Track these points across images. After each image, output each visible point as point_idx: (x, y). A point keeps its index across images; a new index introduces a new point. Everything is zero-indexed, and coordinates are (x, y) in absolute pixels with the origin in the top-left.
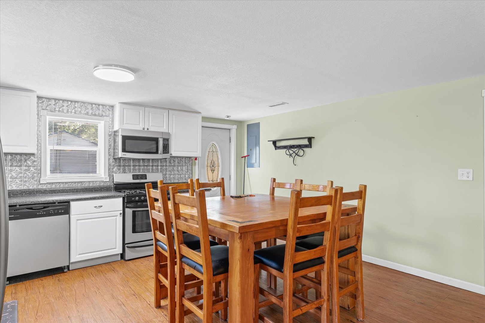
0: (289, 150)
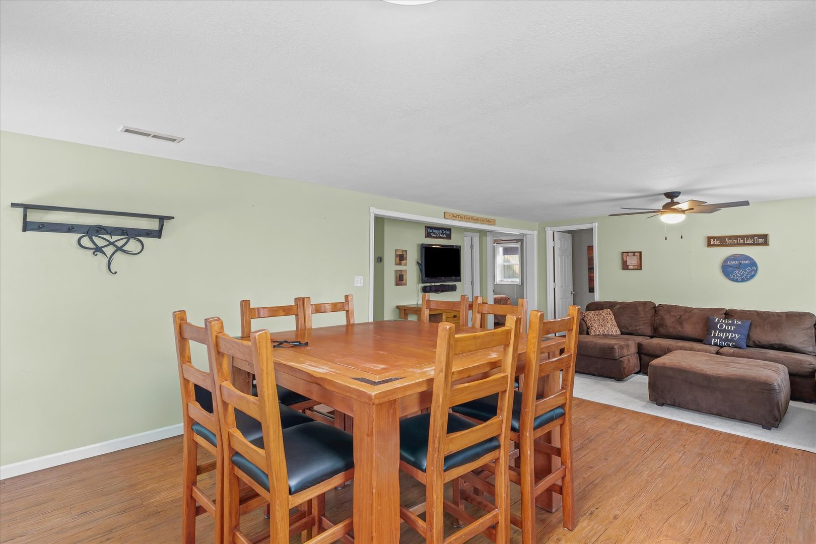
0: (94, 237)
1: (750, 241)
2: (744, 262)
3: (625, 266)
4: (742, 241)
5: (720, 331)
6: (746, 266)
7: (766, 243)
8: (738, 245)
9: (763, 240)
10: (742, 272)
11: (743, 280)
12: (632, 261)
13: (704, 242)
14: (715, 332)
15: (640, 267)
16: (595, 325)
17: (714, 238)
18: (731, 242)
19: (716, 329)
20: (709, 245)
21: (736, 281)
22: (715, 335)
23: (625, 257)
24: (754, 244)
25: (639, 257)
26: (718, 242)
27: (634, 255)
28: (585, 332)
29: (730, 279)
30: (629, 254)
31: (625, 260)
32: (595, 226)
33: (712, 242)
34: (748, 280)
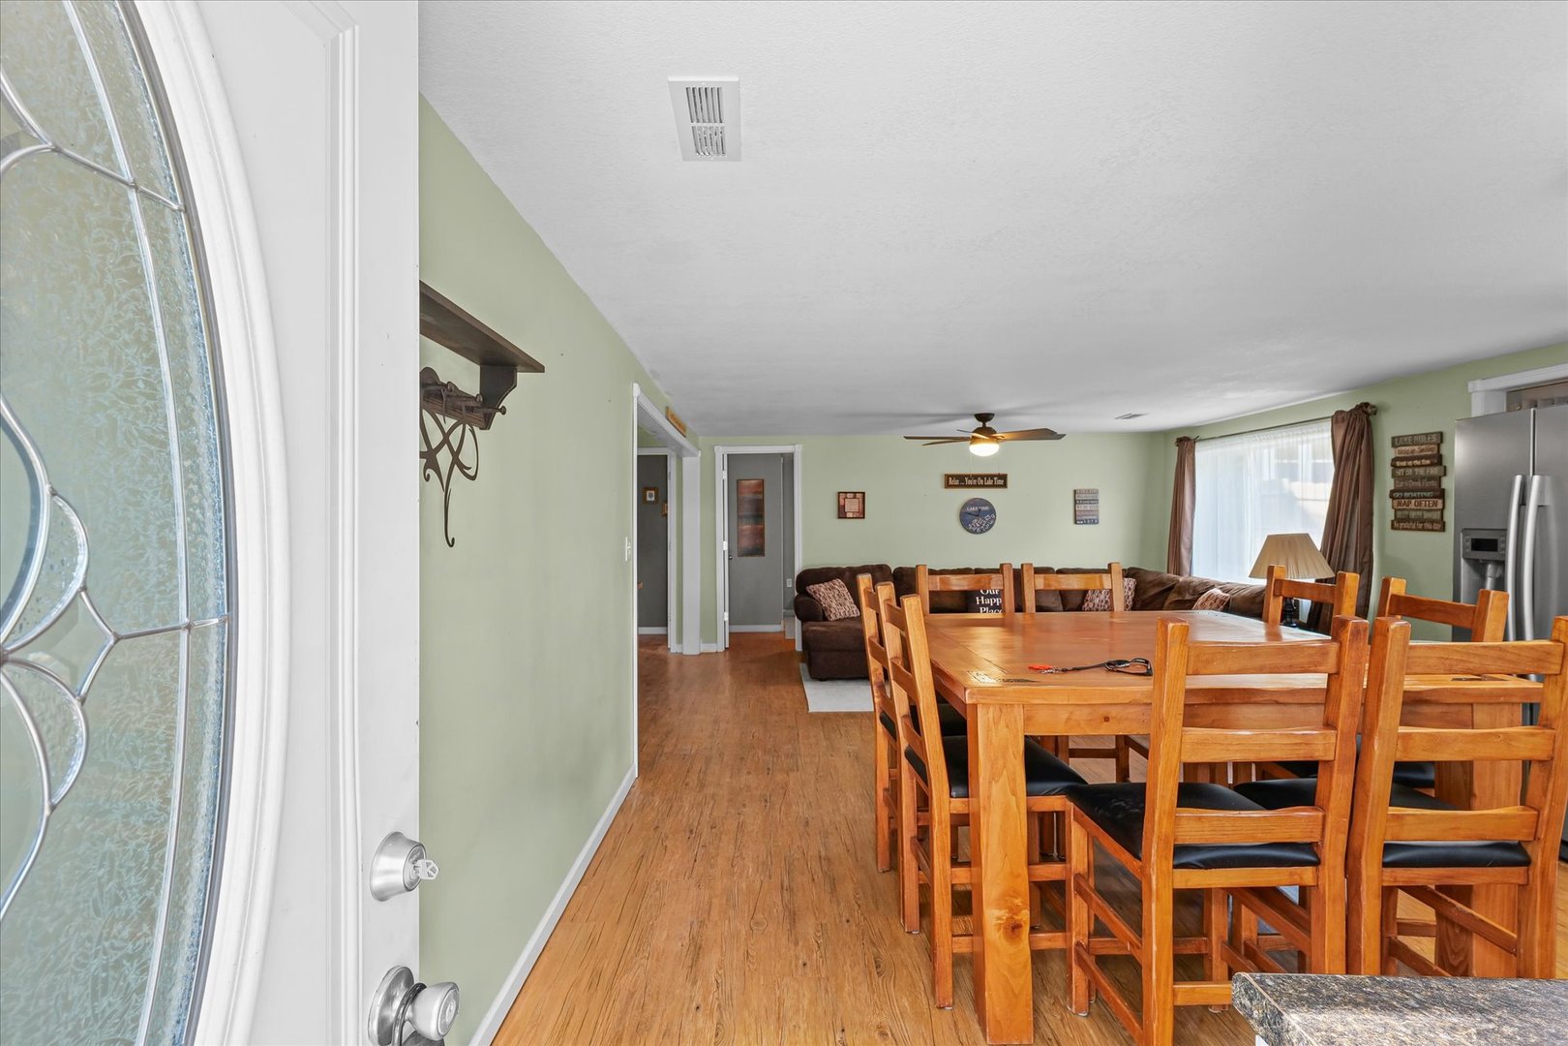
1: (990, 482)
2: (983, 508)
3: (842, 514)
4: (981, 482)
5: (986, 597)
6: (986, 513)
7: (1005, 485)
8: (977, 486)
9: (1000, 481)
10: (981, 520)
11: (982, 532)
12: (852, 506)
13: (941, 482)
14: (980, 598)
15: (861, 515)
16: (834, 605)
17: (953, 476)
18: (970, 482)
19: (980, 595)
20: (948, 486)
21: (975, 532)
22: (980, 602)
23: (842, 501)
24: (994, 486)
25: (861, 500)
26: (957, 482)
27: (855, 497)
28: (821, 618)
29: (968, 530)
30: (848, 495)
31: (842, 503)
32: (798, 450)
33: (951, 482)
34: (987, 530)
